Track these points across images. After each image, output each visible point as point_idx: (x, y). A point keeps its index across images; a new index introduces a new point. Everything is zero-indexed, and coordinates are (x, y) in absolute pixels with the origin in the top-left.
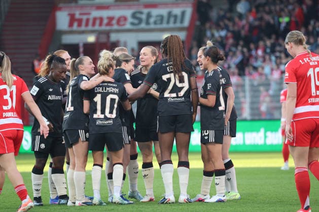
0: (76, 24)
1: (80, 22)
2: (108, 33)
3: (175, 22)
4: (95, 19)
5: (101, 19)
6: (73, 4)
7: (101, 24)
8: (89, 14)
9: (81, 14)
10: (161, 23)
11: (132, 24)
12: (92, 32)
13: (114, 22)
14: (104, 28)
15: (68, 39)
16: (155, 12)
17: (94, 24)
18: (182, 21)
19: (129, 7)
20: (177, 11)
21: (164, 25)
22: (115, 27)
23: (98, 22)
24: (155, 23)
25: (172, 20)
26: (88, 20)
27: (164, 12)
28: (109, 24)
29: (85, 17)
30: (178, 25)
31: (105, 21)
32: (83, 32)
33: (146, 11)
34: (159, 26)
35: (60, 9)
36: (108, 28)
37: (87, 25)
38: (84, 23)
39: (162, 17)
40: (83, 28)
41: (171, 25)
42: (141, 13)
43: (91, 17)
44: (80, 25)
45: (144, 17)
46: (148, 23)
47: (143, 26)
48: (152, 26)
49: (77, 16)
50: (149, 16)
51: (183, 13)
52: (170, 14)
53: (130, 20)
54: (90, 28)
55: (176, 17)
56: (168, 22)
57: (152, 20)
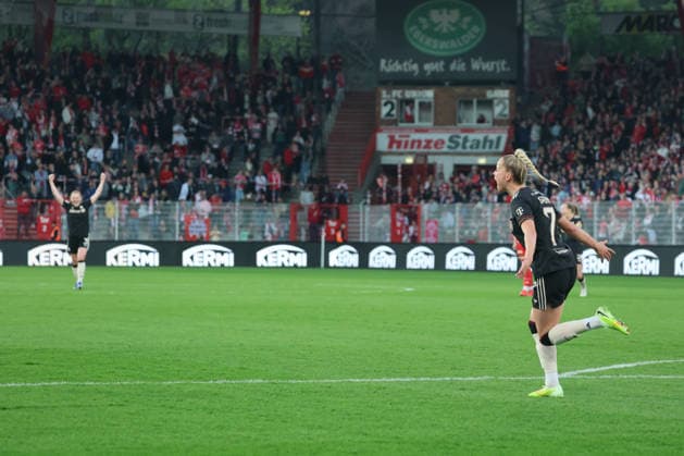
0: (395, 146)
1: (399, 143)
2: (425, 156)
3: (490, 147)
4: (413, 142)
5: (420, 142)
6: (394, 127)
7: (419, 146)
8: (408, 136)
9: (400, 136)
10: (477, 147)
11: (449, 147)
12: (410, 154)
13: (432, 145)
14: (422, 150)
15: (387, 160)
16: (472, 136)
17: (412, 147)
18: (497, 146)
19: (447, 131)
20: (493, 136)
21: (480, 150)
22: (433, 150)
23: (416, 144)
24: (471, 147)
25: (488, 144)
26: (406, 143)
27: (480, 136)
28: (427, 146)
29: (404, 139)
30: (493, 150)
31: (424, 144)
32: (401, 154)
33: (463, 135)
34: (475, 151)
35: (381, 131)
36: (426, 150)
37: (406, 146)
38: (403, 144)
39: (478, 142)
40: (402, 150)
41: (487, 149)
42: (458, 137)
43: (410, 139)
44: (399, 147)
45: (461, 141)
46: (464, 147)
47: (460, 149)
48: (468, 150)
49: (397, 138)
50: (466, 140)
51: (499, 139)
52: (486, 139)
53: (447, 143)
54: (409, 150)
55: (491, 142)
56: (484, 147)
57: (468, 144)
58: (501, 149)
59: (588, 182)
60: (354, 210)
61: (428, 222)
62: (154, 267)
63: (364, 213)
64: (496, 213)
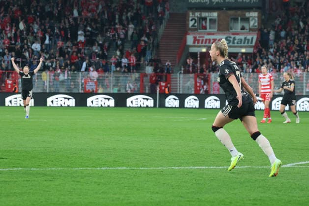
0: (196, 42)
1: (199, 41)
3: (248, 43)
4: (206, 40)
5: (210, 40)
6: (196, 32)
8: (204, 37)
9: (199, 37)
10: (241, 43)
12: (205, 46)
15: (192, 50)
16: (237, 37)
17: (206, 43)
18: (251, 43)
19: (224, 34)
20: (249, 37)
21: (242, 44)
23: (208, 41)
24: (237, 43)
25: (246, 41)
26: (203, 41)
27: (242, 37)
29: (201, 39)
30: (250, 44)
31: (212, 41)
32: (200, 46)
33: (233, 36)
34: (239, 45)
35: (189, 34)
37: (202, 43)
38: (201, 42)
39: (241, 40)
40: (200, 44)
41: (246, 44)
42: (230, 37)
43: (204, 39)
44: (198, 43)
45: (232, 40)
46: (234, 43)
48: (236, 44)
49: (198, 38)
50: (234, 39)
51: (252, 39)
52: (245, 38)
54: (204, 44)
55: (248, 40)
56: (244, 43)
57: (236, 41)
58: (254, 44)
59: (300, 62)
60: (174, 77)
61: (214, 83)
62: (72, 107)
63: (180, 78)
64: (251, 78)
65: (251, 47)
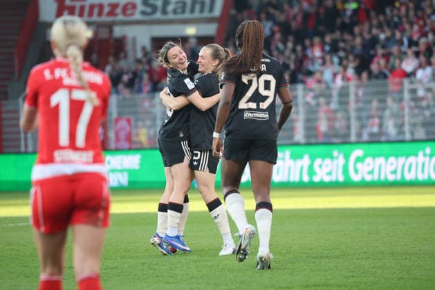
1: (72, 10)
2: (110, 26)
3: (202, 11)
4: (92, 7)
5: (101, 7)
7: (100, 14)
9: (72, 0)
10: (183, 12)
11: (143, 13)
13: (119, 10)
14: (104, 18)
17: (91, 14)
18: (211, 10)
21: (187, 15)
22: (120, 17)
23: (96, 10)
24: (175, 12)
25: (198, 7)
26: (82, 8)
28: (111, 13)
30: (206, 14)
31: (106, 10)
34: (179, 16)
36: (110, 19)
37: (81, 14)
39: (184, 4)
41: (197, 15)
43: (87, 3)
45: (159, 3)
46: (164, 12)
47: (158, 15)
48: (171, 16)
49: (68, 3)
50: (166, 2)
53: (140, 7)
54: (86, 18)
55: (203, 3)
56: (192, 11)
57: (170, 8)
58: (217, 11)
60: (10, 108)
61: (117, 120)
65: (210, 20)
